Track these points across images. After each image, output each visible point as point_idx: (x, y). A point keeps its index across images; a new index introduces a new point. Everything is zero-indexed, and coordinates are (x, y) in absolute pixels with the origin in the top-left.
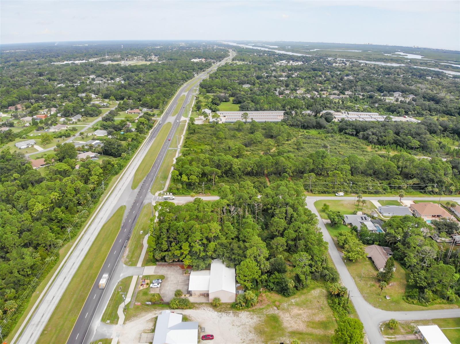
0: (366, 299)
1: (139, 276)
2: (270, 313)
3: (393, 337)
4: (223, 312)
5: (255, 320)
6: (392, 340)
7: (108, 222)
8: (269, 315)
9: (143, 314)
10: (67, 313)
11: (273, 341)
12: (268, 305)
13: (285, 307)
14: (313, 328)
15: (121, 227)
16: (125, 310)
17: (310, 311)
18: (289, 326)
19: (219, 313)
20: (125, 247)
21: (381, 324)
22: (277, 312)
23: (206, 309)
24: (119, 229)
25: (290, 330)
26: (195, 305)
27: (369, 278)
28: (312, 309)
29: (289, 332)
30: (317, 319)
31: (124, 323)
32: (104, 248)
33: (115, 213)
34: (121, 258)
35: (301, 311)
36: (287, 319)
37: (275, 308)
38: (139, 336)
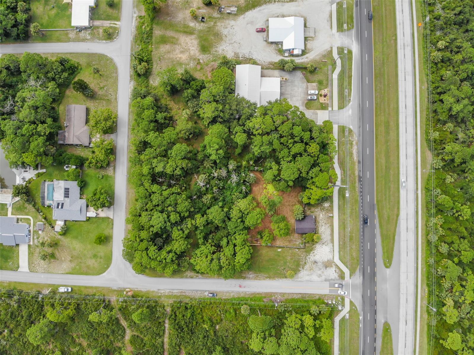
0: (115, 69)
1: (332, 109)
2: (206, 56)
3: (112, 25)
4: (248, 59)
5: (221, 48)
6: (114, 22)
7: (397, 220)
8: (208, 54)
9: (317, 58)
10: (385, 61)
11: (209, 26)
12: (207, 65)
13: (192, 62)
14: (174, 38)
15: (376, 207)
16: (334, 64)
17: (171, 56)
18: (193, 41)
19: (251, 57)
20: (359, 162)
21: (115, 39)
22: (201, 57)
23: (263, 62)
24: (378, 201)
25: (193, 37)
26: (272, 67)
27: (101, 99)
28: (169, 59)
29: (195, 34)
30: (167, 47)
31: (332, 48)
32: (383, 161)
33: (393, 243)
34: (358, 141)
35: (179, 56)
36: (193, 48)
37: (201, 61)
38: (316, 34)
